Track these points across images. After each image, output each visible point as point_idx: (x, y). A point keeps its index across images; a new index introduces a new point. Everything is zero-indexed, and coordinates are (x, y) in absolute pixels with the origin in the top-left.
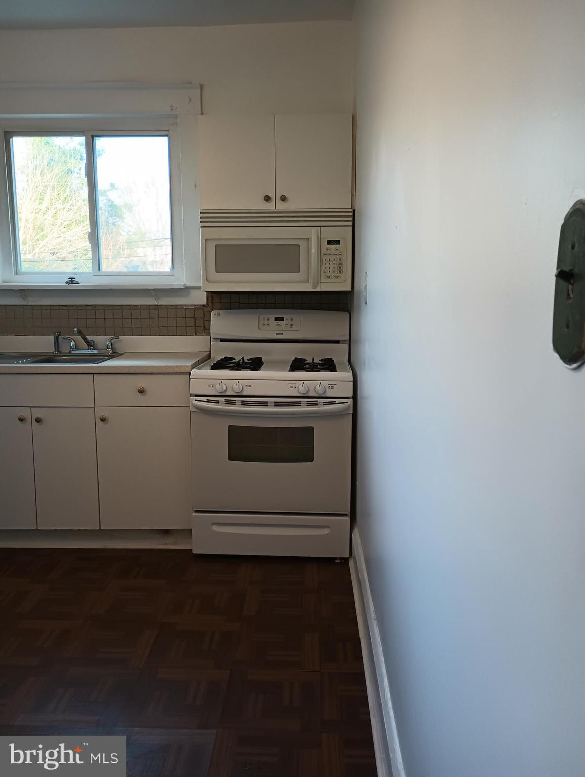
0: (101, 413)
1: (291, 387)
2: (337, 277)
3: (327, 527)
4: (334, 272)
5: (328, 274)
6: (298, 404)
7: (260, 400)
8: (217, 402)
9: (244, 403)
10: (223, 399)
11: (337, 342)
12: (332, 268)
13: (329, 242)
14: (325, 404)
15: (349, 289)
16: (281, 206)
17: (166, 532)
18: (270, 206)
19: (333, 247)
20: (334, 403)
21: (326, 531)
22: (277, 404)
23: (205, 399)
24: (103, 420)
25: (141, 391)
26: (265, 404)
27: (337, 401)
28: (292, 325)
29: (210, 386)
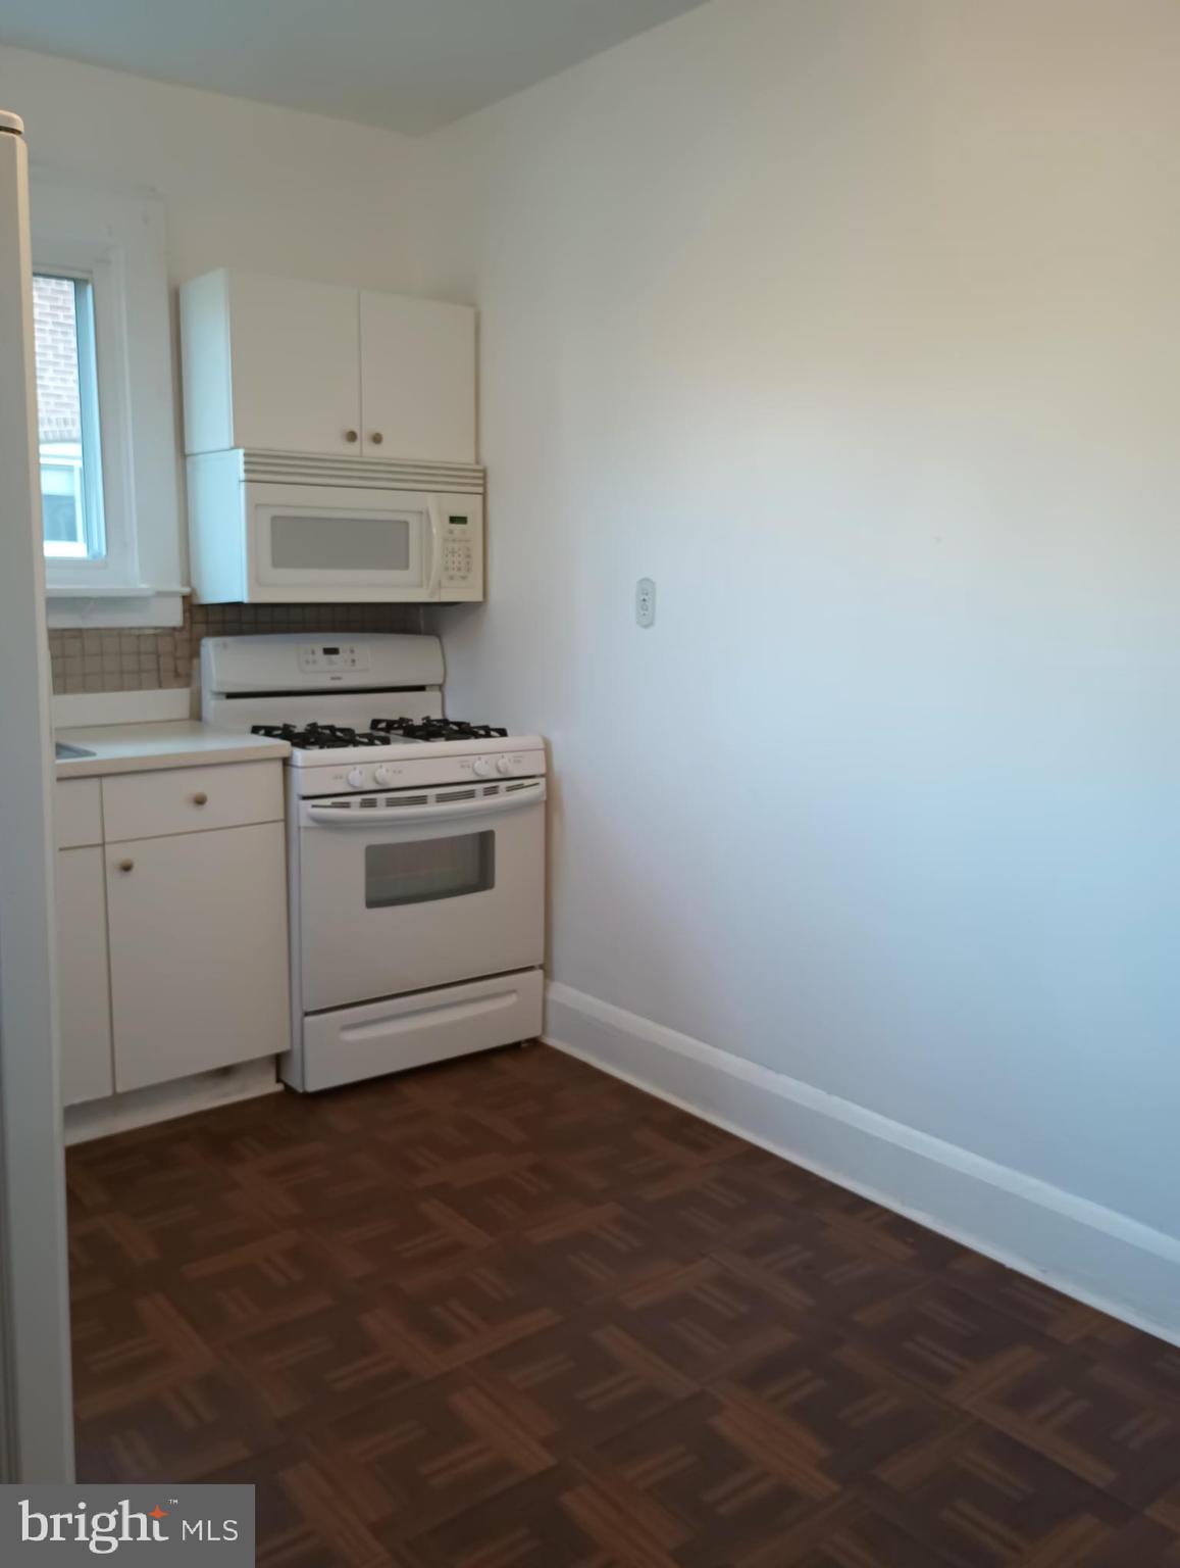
0: (117, 854)
1: (463, 766)
2: (464, 578)
3: (514, 991)
4: (459, 569)
5: (451, 573)
6: (470, 795)
7: (412, 794)
8: (346, 805)
9: (391, 803)
10: (357, 799)
11: (421, 688)
12: (456, 564)
13: (453, 520)
14: (510, 789)
15: (478, 597)
16: (371, 451)
17: (225, 1072)
18: (352, 449)
19: (457, 527)
20: (521, 787)
21: (513, 998)
22: (441, 799)
23: (328, 801)
24: (127, 868)
25: (200, 801)
26: (422, 800)
27: (526, 782)
28: (353, 661)
29: (336, 778)
